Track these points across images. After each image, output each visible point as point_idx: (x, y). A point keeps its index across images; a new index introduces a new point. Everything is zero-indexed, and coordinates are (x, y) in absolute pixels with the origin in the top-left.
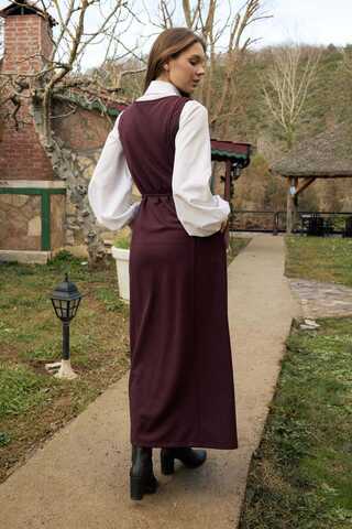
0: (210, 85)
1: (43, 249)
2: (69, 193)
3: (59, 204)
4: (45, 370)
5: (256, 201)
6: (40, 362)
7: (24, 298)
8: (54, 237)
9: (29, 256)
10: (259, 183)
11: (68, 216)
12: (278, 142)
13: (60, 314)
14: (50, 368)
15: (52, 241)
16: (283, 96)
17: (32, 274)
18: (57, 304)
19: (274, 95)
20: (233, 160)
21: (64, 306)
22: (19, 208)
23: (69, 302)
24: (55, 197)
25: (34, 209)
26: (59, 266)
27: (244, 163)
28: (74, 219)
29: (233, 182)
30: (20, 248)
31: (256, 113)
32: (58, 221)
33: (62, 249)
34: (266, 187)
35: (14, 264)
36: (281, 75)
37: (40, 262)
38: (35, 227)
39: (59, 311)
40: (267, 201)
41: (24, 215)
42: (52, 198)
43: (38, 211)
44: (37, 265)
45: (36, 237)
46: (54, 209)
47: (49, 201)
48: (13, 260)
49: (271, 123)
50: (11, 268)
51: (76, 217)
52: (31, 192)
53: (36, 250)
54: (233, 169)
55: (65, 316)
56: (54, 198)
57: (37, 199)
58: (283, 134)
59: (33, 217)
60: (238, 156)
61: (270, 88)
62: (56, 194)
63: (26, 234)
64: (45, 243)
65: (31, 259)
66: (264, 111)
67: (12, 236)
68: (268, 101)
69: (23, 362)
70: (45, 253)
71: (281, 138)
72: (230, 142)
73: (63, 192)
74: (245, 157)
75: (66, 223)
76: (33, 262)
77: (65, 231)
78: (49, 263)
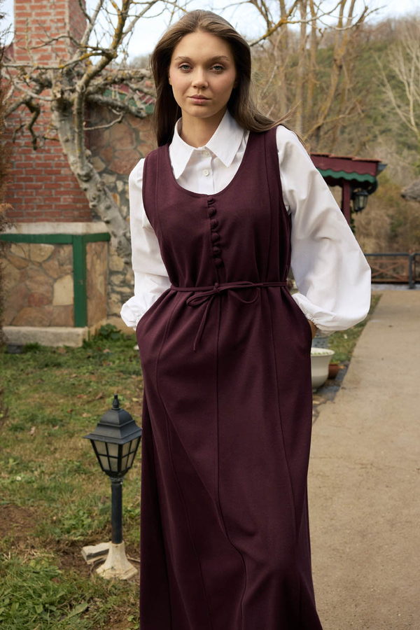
0: (310, 75)
1: (77, 325)
2: (114, 241)
3: (99, 257)
4: (82, 559)
5: (377, 237)
6: (73, 544)
7: (48, 411)
8: (92, 307)
9: (55, 335)
10: (382, 212)
11: (112, 273)
12: (406, 152)
13: (106, 466)
14: (90, 556)
15: (90, 314)
16: (412, 88)
17: (58, 365)
18: (101, 448)
19: (399, 87)
20: (354, 183)
21: (114, 452)
22: (40, 264)
23: (120, 447)
24: (94, 245)
25: (61, 265)
26: (100, 350)
27: (370, 187)
28: (121, 277)
29: (354, 216)
30: (42, 324)
31: (372, 112)
32: (98, 281)
33: (104, 322)
34: (391, 217)
35: (33, 348)
36: (408, 59)
37: (72, 345)
38: (64, 292)
39: (104, 460)
40: (393, 237)
41: (47, 274)
42: (88, 248)
43: (69, 267)
44: (68, 349)
45: (66, 307)
46: (93, 265)
47: (84, 253)
48: (32, 342)
49: (395, 126)
50: (28, 355)
51: (125, 274)
52: (58, 241)
53: (66, 325)
54: (354, 197)
55: (115, 468)
56: (92, 247)
57: (67, 251)
58: (412, 140)
59: (60, 277)
60: (361, 179)
61: (392, 77)
62: (95, 241)
63: (50, 302)
64: (79, 315)
65: (58, 341)
66: (384, 111)
67: (30, 306)
68: (390, 95)
69: (45, 545)
70: (80, 330)
71: (410, 147)
72: (349, 159)
73: (105, 238)
74: (371, 179)
75: (109, 283)
76: (61, 345)
77: (108, 295)
78: (86, 345)
